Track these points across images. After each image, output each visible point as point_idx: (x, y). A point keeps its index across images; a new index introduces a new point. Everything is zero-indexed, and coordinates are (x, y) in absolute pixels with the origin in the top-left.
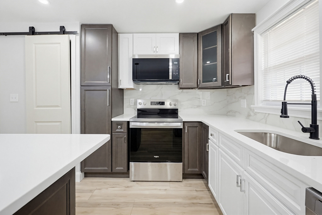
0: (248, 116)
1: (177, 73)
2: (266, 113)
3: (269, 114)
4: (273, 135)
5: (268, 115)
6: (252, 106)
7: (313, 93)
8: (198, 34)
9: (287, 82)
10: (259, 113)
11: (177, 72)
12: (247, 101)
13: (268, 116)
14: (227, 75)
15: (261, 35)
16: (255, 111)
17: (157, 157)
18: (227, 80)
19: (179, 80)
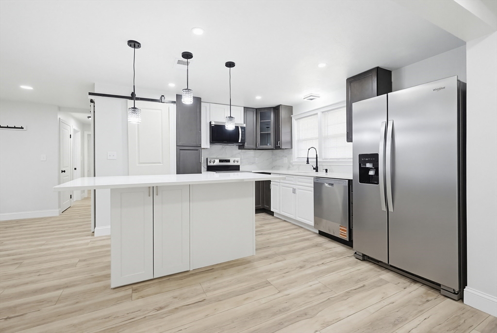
6: (291, 161)
8: (256, 109)
10: (295, 165)
12: (287, 159)
14: (279, 142)
15: (296, 120)
16: (293, 164)
18: (279, 146)
19: (245, 143)
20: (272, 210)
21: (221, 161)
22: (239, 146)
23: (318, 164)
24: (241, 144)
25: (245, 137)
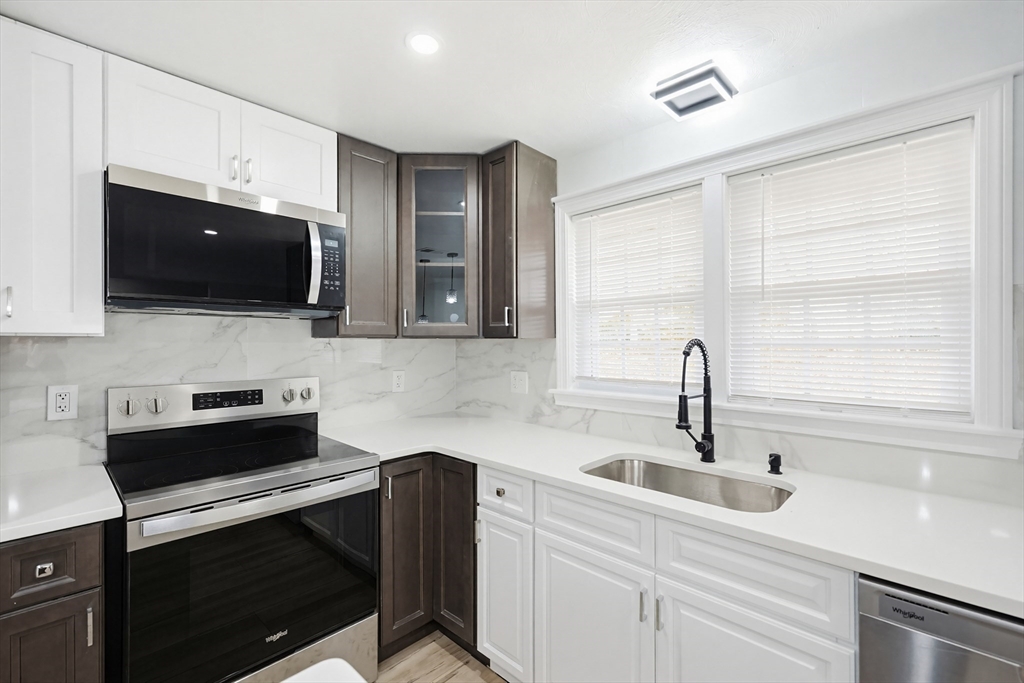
0: (535, 417)
1: (337, 283)
2: (587, 409)
3: (595, 410)
4: (636, 463)
5: (592, 412)
6: (551, 391)
7: (706, 374)
8: (400, 157)
9: (684, 353)
10: (568, 407)
11: (337, 279)
12: (529, 378)
13: (592, 415)
14: (507, 308)
15: (571, 217)
16: (557, 403)
17: (279, 635)
18: (507, 324)
19: (344, 308)
20: (484, 646)
21: (200, 402)
22: (315, 321)
23: (714, 420)
24: (325, 314)
25: (342, 279)
